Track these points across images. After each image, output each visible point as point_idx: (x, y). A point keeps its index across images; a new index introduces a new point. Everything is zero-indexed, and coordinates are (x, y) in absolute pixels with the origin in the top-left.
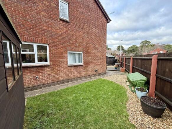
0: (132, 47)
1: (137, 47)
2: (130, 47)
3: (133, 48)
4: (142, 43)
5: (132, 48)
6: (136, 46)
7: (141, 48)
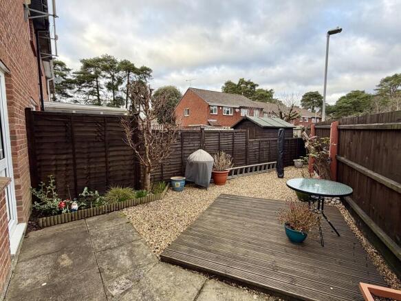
0: (349, 96)
1: (368, 97)
2: (344, 97)
3: (355, 99)
4: (386, 84)
5: (350, 101)
6: (363, 92)
7: (382, 98)
